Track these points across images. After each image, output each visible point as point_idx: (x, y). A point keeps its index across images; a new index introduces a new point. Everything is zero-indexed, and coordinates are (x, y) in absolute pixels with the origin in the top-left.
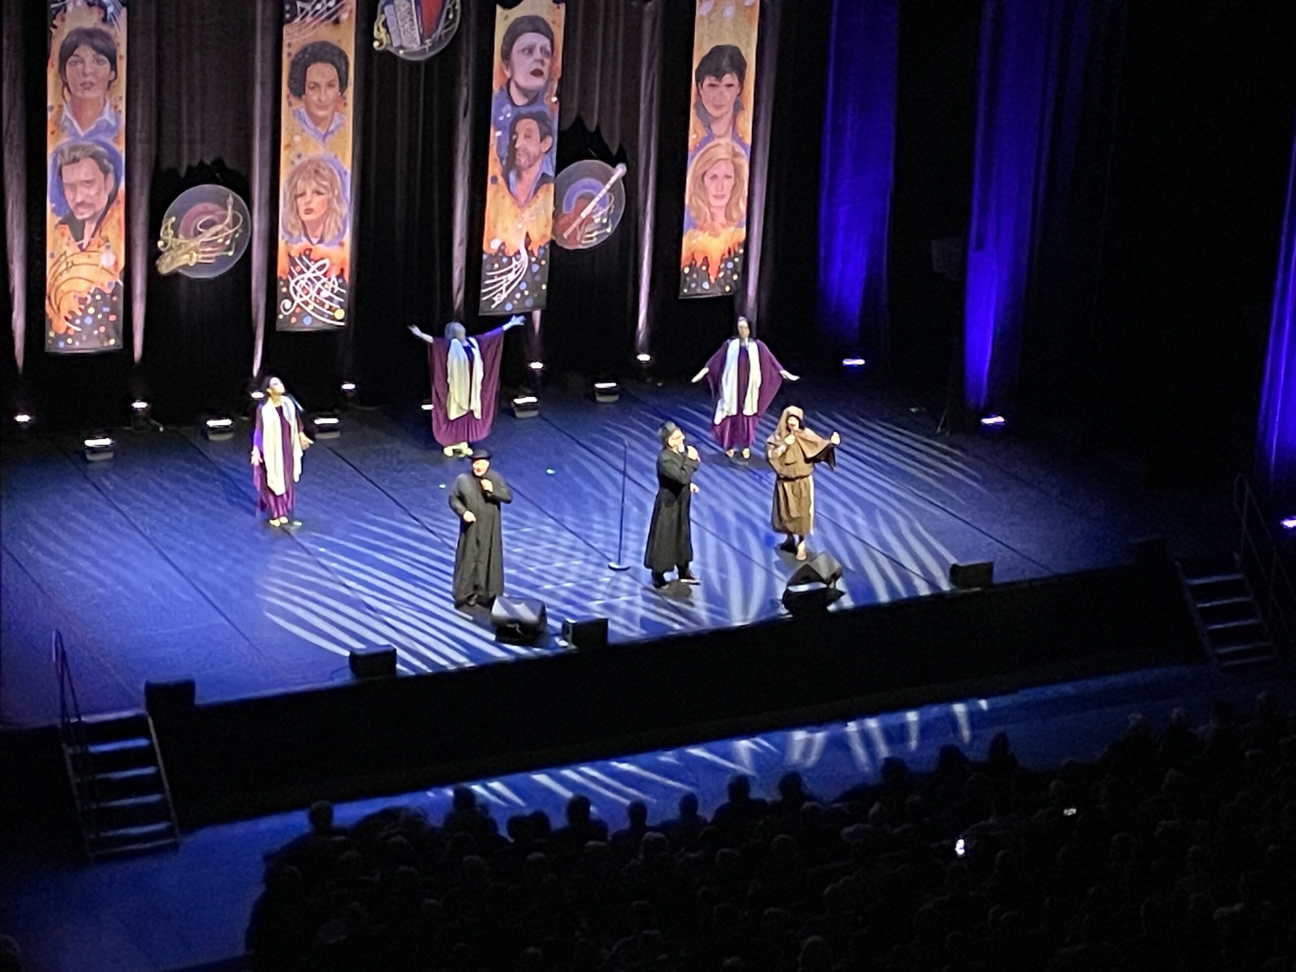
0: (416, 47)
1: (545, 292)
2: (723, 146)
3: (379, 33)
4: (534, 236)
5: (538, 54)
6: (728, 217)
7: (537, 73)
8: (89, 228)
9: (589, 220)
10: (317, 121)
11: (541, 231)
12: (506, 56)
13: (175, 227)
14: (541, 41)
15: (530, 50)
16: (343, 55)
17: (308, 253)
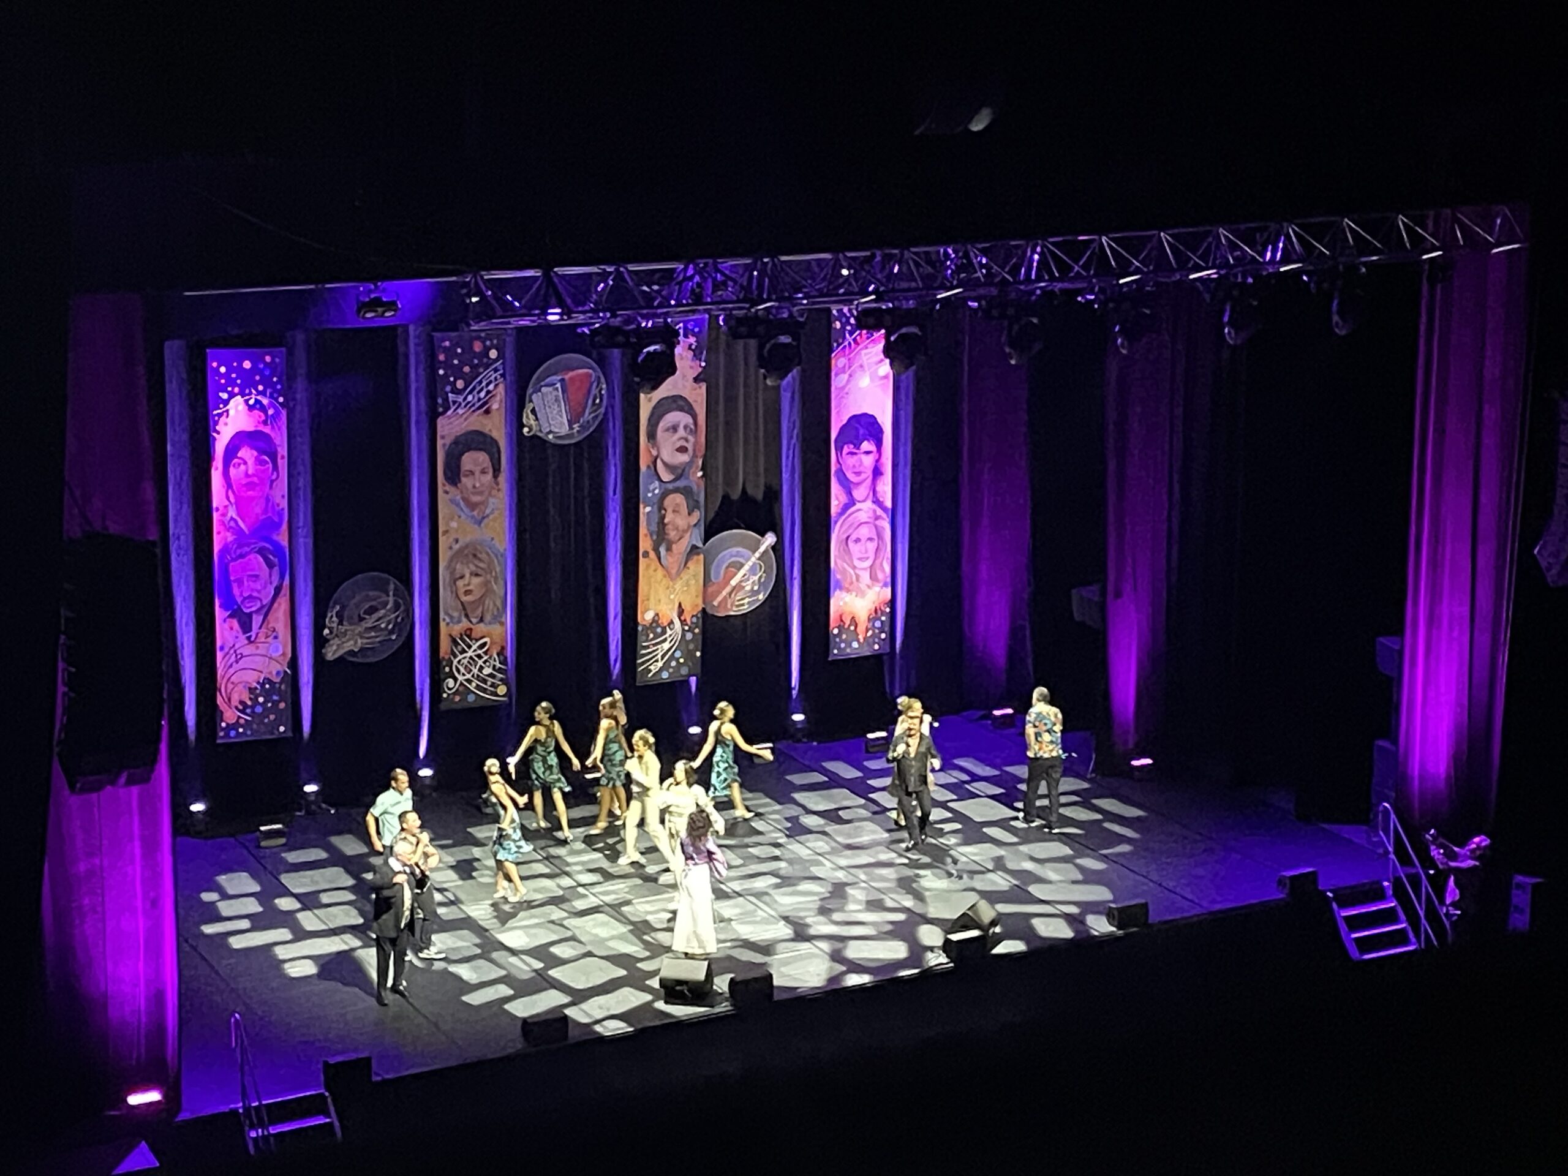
0: (565, 430)
1: (700, 660)
2: (865, 509)
3: (528, 419)
4: (687, 607)
5: (681, 432)
6: (873, 578)
7: (682, 450)
8: (257, 620)
9: (739, 587)
10: (472, 506)
11: (693, 604)
12: (652, 436)
13: (339, 615)
14: (687, 419)
15: (675, 428)
16: (495, 442)
17: (468, 633)
